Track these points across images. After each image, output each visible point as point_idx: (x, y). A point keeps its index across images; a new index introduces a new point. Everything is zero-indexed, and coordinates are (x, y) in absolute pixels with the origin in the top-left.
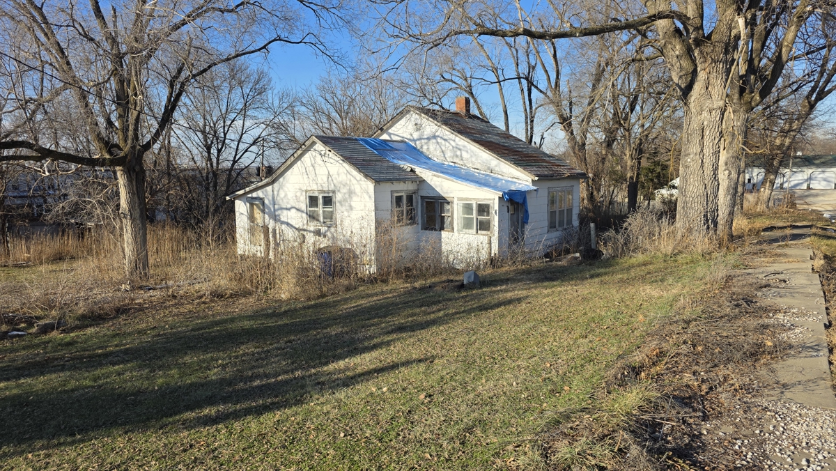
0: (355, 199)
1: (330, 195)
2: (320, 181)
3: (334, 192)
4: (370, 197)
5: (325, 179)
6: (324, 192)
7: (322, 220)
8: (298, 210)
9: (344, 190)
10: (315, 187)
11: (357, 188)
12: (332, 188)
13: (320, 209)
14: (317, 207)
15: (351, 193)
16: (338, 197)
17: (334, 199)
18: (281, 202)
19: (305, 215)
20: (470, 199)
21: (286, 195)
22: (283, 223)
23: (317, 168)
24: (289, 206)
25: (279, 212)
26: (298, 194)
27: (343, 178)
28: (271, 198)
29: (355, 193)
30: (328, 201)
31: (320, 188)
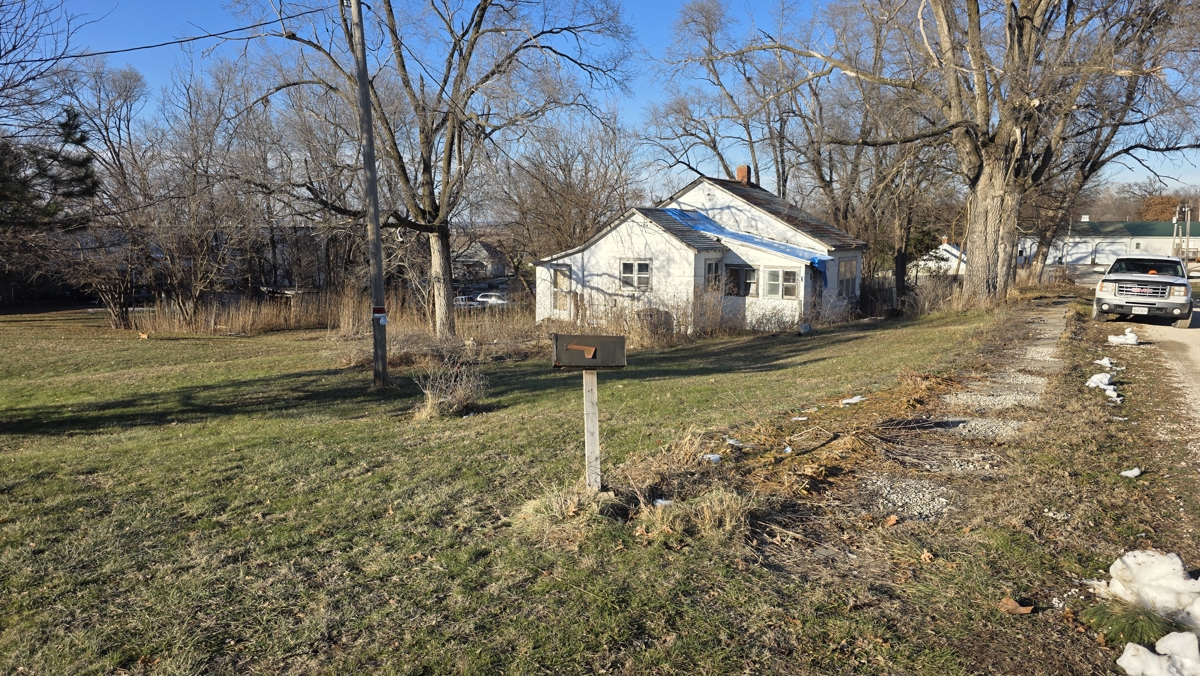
0: (673, 265)
1: (647, 262)
2: (636, 249)
3: (651, 259)
4: (690, 264)
5: (643, 247)
6: (641, 259)
7: (636, 284)
8: (609, 276)
9: (662, 258)
10: (630, 255)
11: (677, 257)
12: (649, 256)
13: (635, 276)
14: (632, 273)
15: (669, 260)
16: (656, 264)
17: (650, 266)
18: (591, 269)
19: (617, 281)
20: (777, 267)
21: (597, 262)
22: (592, 288)
23: (634, 238)
24: (600, 273)
25: (589, 278)
26: (612, 261)
27: (662, 246)
28: (580, 265)
29: (674, 260)
30: (644, 268)
31: (636, 256)
